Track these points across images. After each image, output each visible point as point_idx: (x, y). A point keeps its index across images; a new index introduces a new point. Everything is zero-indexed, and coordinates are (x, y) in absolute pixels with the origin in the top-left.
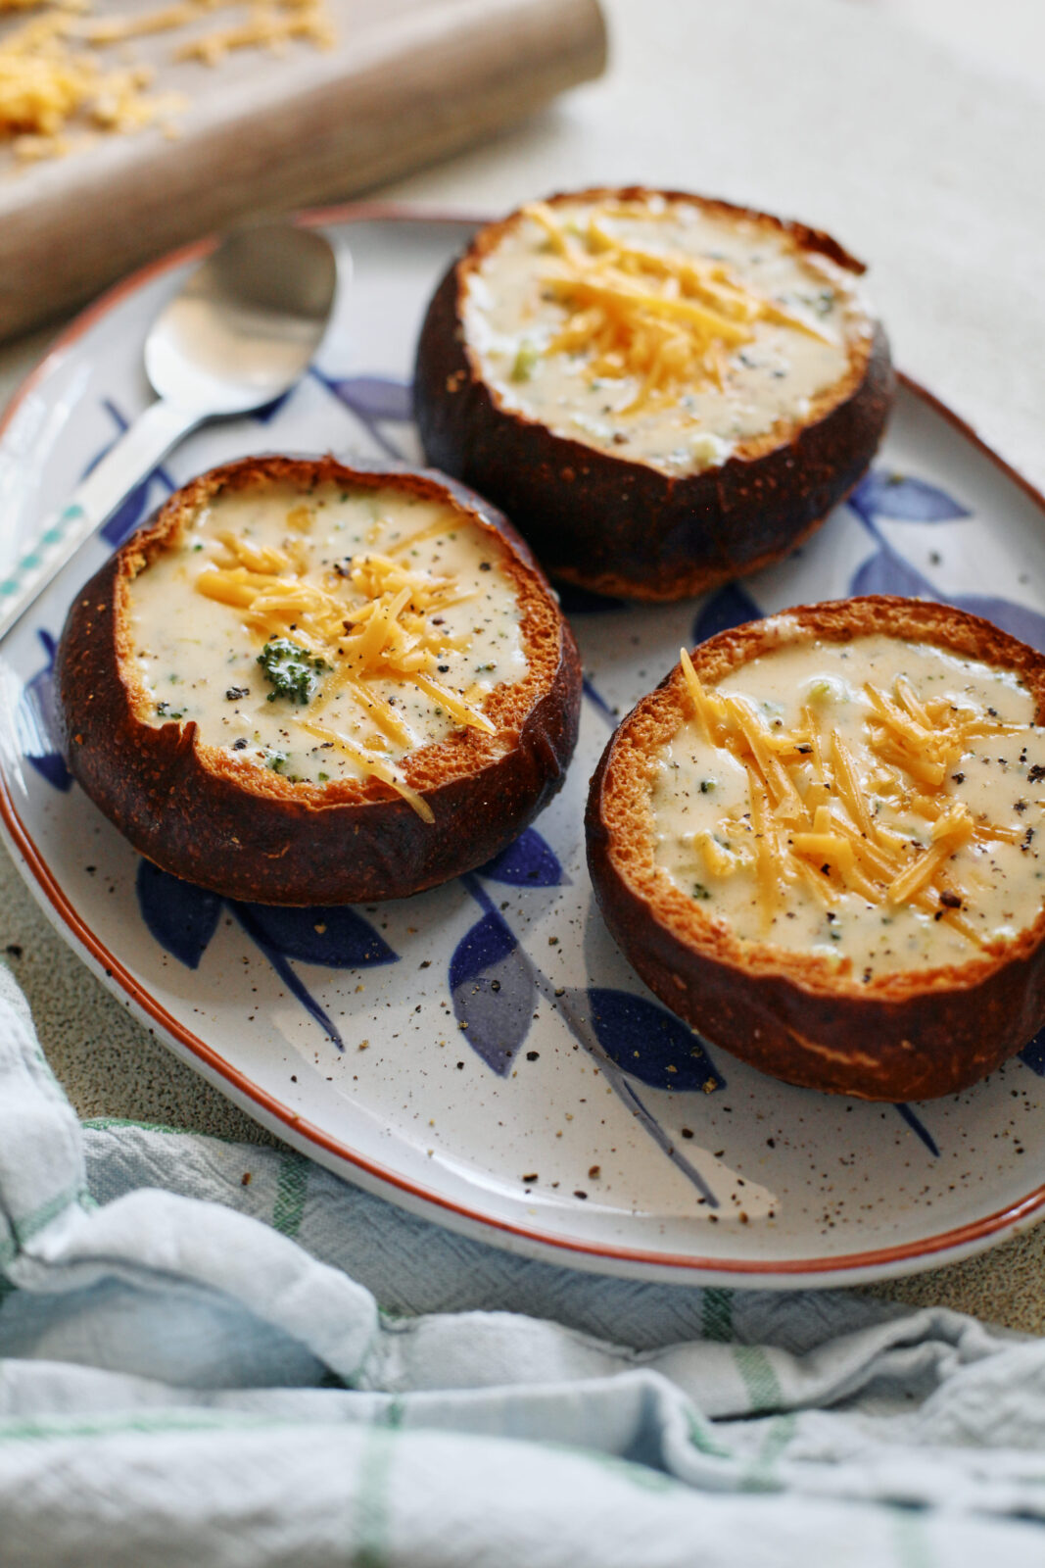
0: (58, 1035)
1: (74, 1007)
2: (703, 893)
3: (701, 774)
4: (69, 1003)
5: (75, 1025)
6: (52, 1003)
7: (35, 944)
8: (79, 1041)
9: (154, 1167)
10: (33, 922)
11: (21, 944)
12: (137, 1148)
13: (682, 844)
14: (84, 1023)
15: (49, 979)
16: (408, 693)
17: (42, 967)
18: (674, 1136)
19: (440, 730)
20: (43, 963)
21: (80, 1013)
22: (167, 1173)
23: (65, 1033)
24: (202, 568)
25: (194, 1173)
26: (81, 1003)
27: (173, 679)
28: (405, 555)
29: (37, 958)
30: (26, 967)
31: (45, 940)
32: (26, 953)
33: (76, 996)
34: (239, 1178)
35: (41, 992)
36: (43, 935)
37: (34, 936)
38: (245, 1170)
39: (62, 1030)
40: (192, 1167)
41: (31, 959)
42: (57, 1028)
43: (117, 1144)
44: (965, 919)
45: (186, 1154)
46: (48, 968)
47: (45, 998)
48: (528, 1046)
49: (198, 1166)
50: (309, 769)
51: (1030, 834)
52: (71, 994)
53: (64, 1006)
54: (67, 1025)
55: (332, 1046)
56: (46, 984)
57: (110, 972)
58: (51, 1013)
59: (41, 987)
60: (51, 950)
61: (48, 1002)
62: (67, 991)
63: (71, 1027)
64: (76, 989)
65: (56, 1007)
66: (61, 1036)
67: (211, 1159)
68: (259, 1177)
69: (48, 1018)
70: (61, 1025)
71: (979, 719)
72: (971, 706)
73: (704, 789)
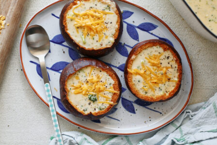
2: (146, 93)
3: (137, 80)
12: (111, 143)
13: (141, 89)
16: (105, 92)
18: (153, 109)
19: (112, 94)
24: (73, 91)
27: (82, 106)
28: (91, 75)
38: (121, 138)
44: (171, 80)
48: (135, 109)
49: (117, 140)
50: (103, 107)
51: (171, 66)
68: (123, 138)
71: (159, 55)
72: (157, 53)
73: (139, 81)
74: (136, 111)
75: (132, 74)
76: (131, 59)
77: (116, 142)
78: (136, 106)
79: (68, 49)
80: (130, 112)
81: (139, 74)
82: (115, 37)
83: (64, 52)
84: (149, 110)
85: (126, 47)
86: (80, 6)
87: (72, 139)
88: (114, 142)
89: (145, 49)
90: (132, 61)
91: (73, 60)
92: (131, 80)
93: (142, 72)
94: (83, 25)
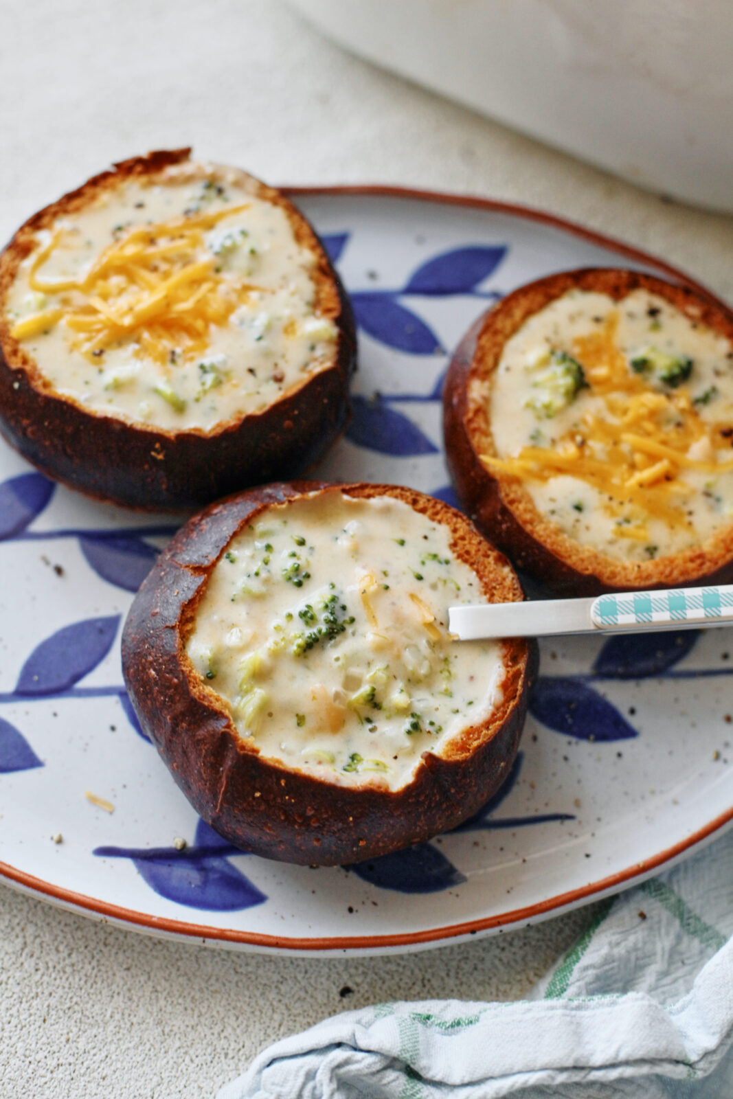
0: (431, 991)
1: (412, 972)
2: (652, 549)
4: (408, 973)
5: (428, 976)
6: (402, 984)
7: (345, 976)
8: (442, 979)
9: (607, 967)
10: (326, 970)
11: (342, 987)
12: (591, 972)
13: (611, 542)
14: (430, 971)
15: (381, 978)
17: (368, 980)
20: (365, 978)
21: (420, 970)
22: (613, 961)
23: (432, 986)
25: (623, 944)
26: (412, 965)
29: (359, 980)
30: (362, 991)
31: (346, 969)
32: (350, 984)
33: (404, 967)
34: (638, 919)
35: (390, 988)
36: (341, 968)
37: (338, 974)
38: (635, 913)
39: (428, 986)
40: (618, 944)
41: (357, 985)
42: (426, 990)
43: (581, 983)
45: (610, 943)
46: (371, 976)
47: (395, 988)
49: (619, 941)
52: (401, 969)
53: (409, 978)
54: (426, 982)
55: (568, 823)
56: (384, 982)
57: (473, 932)
58: (410, 989)
59: (385, 987)
60: (356, 968)
61: (400, 987)
62: (397, 971)
63: (429, 980)
64: (399, 965)
65: (406, 983)
66: (434, 989)
67: (619, 930)
68: (645, 908)
69: (413, 992)
70: (424, 986)
71: (599, 330)
72: (585, 329)
73: (578, 508)
74: (634, 722)
75: (516, 480)
76: (472, 406)
77: (620, 951)
78: (617, 694)
79: (73, 545)
80: (602, 737)
81: (560, 470)
82: (327, 311)
83: (59, 571)
84: (701, 683)
85: (398, 407)
86: (56, 243)
87: (339, 1055)
88: (607, 960)
89: (515, 329)
90: (483, 411)
91: (134, 589)
92: (533, 511)
93: (568, 451)
94: (127, 321)
